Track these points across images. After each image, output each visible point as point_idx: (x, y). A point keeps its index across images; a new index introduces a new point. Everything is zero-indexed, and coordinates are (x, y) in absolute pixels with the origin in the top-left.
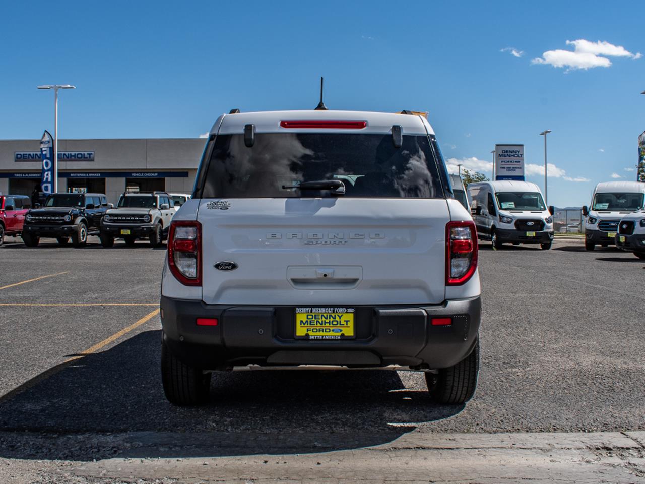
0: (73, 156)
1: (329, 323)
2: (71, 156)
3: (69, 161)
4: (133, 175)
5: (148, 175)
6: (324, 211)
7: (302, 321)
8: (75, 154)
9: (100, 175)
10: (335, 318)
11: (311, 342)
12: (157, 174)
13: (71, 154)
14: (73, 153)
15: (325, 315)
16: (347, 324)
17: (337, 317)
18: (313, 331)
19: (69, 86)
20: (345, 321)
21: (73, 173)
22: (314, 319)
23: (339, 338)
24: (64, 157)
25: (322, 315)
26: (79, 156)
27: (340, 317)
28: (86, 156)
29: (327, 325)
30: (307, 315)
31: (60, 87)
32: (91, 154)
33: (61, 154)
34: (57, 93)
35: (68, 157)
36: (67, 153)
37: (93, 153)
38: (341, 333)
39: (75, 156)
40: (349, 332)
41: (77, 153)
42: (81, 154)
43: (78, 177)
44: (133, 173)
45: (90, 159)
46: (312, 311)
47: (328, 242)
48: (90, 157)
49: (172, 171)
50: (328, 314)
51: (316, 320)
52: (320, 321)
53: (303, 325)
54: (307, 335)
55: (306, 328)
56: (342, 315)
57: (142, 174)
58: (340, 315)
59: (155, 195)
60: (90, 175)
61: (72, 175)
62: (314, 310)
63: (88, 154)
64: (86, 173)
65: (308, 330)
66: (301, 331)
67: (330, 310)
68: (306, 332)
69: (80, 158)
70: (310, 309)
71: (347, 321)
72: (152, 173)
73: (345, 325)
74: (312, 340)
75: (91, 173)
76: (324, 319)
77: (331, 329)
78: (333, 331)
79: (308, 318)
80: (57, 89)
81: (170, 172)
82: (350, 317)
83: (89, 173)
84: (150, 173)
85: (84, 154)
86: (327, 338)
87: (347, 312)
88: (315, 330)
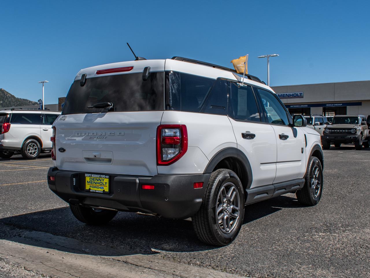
0: (291, 95)
1: (99, 183)
2: (290, 95)
3: (289, 98)
4: (327, 105)
5: (336, 105)
6: (99, 120)
7: (88, 181)
8: (292, 94)
9: (307, 106)
10: (101, 181)
11: (91, 193)
12: (342, 104)
13: (290, 94)
14: (291, 94)
15: (97, 179)
16: (106, 185)
17: (102, 181)
18: (92, 187)
19: (275, 55)
20: (105, 183)
21: (292, 105)
22: (92, 181)
23: (102, 192)
24: (286, 96)
25: (96, 179)
26: (295, 95)
27: (103, 180)
28: (299, 95)
29: (98, 184)
30: (90, 178)
31: (270, 56)
32: (302, 94)
33: (285, 94)
34: (269, 59)
35: (288, 96)
36: (288, 94)
37: (303, 93)
38: (103, 189)
39: (292, 95)
40: (107, 189)
41: (293, 93)
42: (296, 94)
43: (294, 107)
44: (327, 104)
45: (301, 96)
46: (91, 176)
47: (98, 138)
48: (301, 95)
49: (351, 102)
50: (99, 178)
51: (93, 181)
52: (95, 182)
53: (88, 184)
54: (90, 189)
55: (89, 185)
56: (104, 179)
57: (333, 105)
58: (103, 179)
59: (312, 117)
60: (301, 106)
61: (291, 106)
62: (92, 175)
63: (300, 94)
64: (299, 105)
65: (90, 187)
66: (87, 187)
67: (98, 176)
68: (89, 188)
69: (295, 96)
70: (90, 175)
71: (106, 183)
72: (339, 103)
73: (105, 185)
74: (91, 192)
75: (302, 105)
76: (97, 181)
77: (100, 187)
78: (100, 188)
79: (90, 180)
80: (268, 57)
81: (350, 103)
82: (107, 180)
83: (301, 105)
84: (337, 103)
85: (298, 94)
86: (97, 191)
87: (106, 178)
88: (93, 187)
